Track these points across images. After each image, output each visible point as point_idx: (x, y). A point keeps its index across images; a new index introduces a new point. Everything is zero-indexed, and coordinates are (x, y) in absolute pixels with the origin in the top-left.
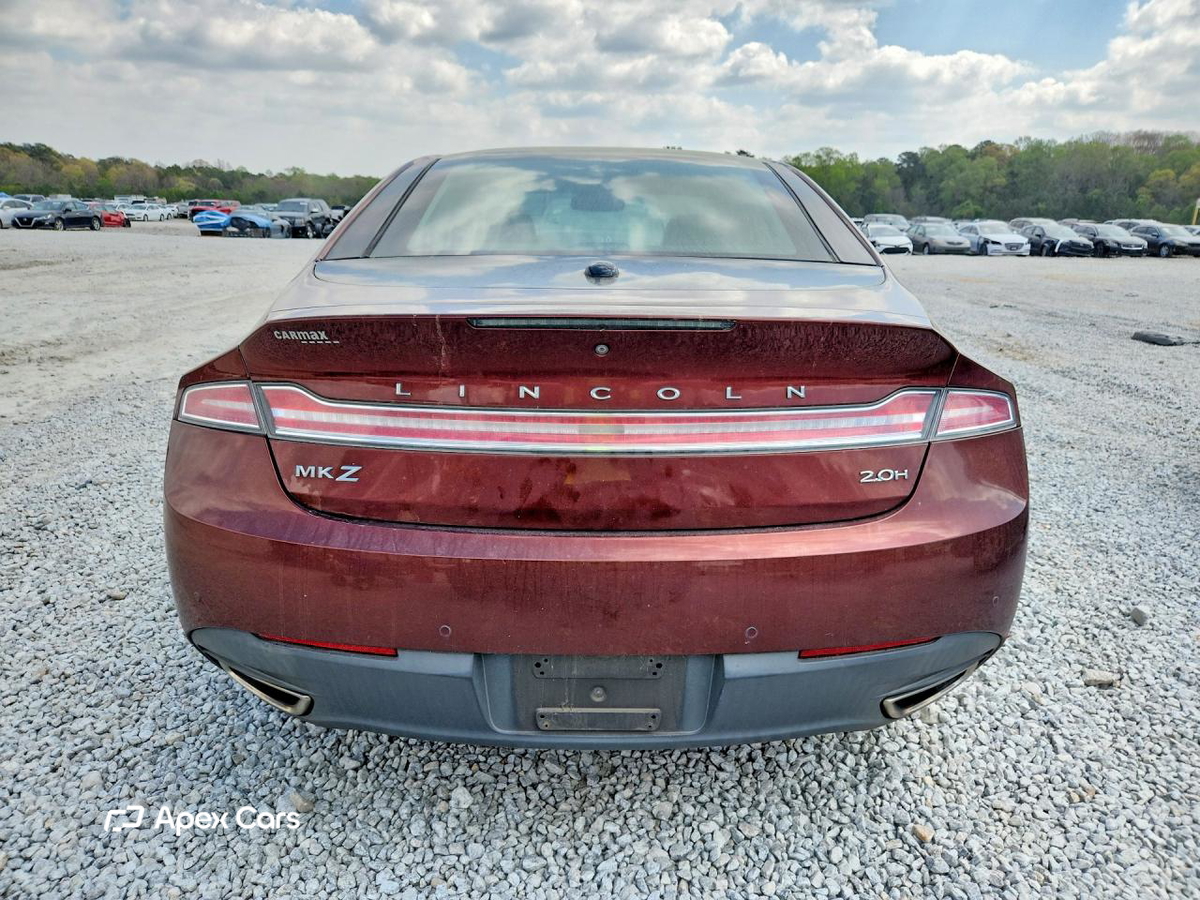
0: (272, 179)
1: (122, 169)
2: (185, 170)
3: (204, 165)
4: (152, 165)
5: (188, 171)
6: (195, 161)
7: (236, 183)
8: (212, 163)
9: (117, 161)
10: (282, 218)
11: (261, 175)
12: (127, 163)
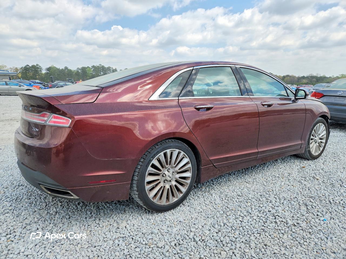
0: (333, 78)
1: (288, 78)
2: (306, 77)
3: (312, 75)
4: (297, 76)
5: (307, 77)
6: (310, 74)
7: (321, 80)
8: (315, 74)
9: (288, 76)
10: (313, 89)
11: (330, 77)
12: (290, 76)
